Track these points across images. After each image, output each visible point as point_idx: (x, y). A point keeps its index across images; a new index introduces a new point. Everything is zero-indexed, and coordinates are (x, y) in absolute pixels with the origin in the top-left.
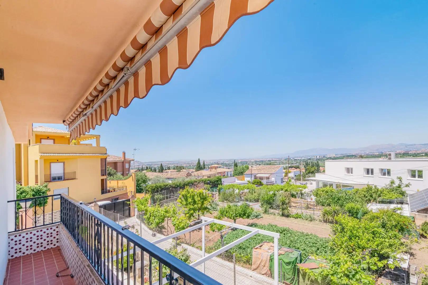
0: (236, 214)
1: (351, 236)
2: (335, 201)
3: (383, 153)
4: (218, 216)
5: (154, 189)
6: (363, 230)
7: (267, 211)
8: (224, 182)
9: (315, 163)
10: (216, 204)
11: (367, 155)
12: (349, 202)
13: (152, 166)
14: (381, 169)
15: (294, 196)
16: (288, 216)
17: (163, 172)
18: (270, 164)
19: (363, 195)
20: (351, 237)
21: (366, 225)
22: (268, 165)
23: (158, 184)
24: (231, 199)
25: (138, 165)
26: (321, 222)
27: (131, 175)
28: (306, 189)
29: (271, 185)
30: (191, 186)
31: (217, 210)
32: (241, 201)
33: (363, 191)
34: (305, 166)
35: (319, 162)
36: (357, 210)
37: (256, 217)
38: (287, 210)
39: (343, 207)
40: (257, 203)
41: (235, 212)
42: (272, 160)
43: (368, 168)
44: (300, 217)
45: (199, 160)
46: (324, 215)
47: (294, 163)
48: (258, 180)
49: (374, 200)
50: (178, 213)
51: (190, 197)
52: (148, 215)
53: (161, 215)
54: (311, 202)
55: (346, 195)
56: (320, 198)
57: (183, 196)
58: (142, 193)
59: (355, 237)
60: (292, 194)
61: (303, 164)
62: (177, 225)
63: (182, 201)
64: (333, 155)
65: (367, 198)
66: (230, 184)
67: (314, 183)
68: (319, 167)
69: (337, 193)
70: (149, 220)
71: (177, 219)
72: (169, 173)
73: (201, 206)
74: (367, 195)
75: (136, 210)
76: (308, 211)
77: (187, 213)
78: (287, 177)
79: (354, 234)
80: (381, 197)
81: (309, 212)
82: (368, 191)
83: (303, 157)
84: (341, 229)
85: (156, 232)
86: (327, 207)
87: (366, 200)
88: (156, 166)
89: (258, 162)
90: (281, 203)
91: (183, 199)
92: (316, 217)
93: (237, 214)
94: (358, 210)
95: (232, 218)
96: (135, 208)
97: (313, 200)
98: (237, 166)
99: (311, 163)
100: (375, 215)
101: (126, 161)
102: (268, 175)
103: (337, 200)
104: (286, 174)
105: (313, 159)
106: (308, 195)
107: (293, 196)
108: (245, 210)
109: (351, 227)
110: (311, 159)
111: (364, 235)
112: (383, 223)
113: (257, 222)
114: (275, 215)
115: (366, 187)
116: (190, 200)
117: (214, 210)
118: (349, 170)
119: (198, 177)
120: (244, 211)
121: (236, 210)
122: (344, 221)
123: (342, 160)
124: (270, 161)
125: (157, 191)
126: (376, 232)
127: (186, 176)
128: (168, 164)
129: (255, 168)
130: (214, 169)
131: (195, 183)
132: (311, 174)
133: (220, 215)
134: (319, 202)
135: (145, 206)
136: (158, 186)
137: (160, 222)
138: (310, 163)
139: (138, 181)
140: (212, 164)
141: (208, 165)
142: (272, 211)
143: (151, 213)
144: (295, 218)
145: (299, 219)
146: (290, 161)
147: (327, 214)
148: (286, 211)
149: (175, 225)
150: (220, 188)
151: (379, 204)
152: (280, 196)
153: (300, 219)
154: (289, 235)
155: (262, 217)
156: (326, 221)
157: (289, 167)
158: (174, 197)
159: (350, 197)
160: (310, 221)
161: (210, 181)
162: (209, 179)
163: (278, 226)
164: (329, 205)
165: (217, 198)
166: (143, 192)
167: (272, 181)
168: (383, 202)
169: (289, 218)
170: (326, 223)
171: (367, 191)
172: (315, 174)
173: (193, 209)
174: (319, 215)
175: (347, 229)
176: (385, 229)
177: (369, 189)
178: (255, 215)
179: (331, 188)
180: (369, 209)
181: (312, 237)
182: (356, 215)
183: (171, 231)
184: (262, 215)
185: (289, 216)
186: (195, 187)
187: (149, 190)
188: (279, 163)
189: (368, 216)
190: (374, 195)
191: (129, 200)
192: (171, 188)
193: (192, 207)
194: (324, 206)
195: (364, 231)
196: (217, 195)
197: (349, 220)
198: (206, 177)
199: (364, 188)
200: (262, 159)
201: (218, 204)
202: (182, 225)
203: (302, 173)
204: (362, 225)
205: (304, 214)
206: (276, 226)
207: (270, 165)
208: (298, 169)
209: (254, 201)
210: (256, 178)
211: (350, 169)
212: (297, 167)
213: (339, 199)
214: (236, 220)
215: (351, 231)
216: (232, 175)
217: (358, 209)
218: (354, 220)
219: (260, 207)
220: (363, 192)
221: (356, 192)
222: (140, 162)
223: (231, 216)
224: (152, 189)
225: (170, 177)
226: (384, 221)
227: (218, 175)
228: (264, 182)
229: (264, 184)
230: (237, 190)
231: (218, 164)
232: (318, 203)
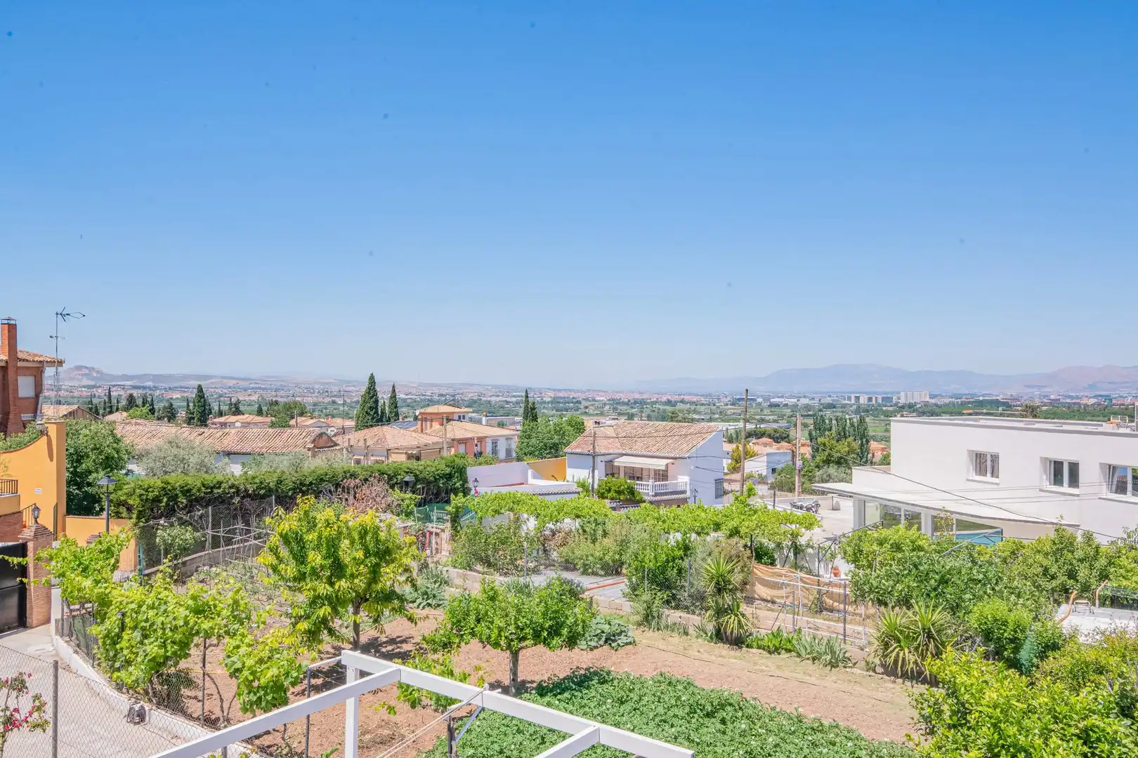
0: (518, 627)
1: (997, 746)
2: (929, 588)
3: (1114, 401)
4: (442, 632)
5: (157, 500)
6: (1044, 721)
7: (654, 617)
8: (476, 480)
9: (852, 425)
10: (437, 576)
11: (1053, 403)
12: (985, 593)
13: (158, 393)
14: (1110, 466)
15: (766, 554)
16: (738, 642)
17: (209, 422)
18: (673, 417)
19: (1040, 569)
20: (996, 750)
21: (1055, 699)
22: (663, 419)
23: (176, 479)
24: (503, 556)
25: (89, 387)
26: (871, 673)
27: (43, 433)
28: (816, 530)
29: (674, 507)
30: (330, 491)
31: (439, 605)
32: (547, 567)
33: (1039, 552)
34: (810, 434)
35: (867, 420)
36: (1016, 632)
37: (606, 642)
38: (736, 615)
39: (961, 615)
40: (611, 581)
41: (516, 619)
42: (682, 401)
43: (1059, 457)
44: (789, 647)
45: (372, 380)
46: (887, 645)
47: (767, 418)
48: (622, 480)
49: (1083, 591)
50: (254, 618)
51: (318, 547)
52: (112, 622)
53: (174, 623)
54: (836, 585)
55: (974, 562)
56: (868, 571)
57: (285, 539)
58: (98, 514)
59: (1012, 750)
60: (756, 549)
61: (805, 425)
62: (246, 673)
63: (281, 561)
64: (921, 397)
65: (1054, 583)
66: (504, 490)
67: (848, 506)
68: (868, 442)
69: (935, 556)
70: (115, 643)
71: (250, 645)
72: (233, 431)
73: (369, 584)
74: (1053, 570)
75: (56, 593)
76: (819, 621)
77: (301, 617)
78: (737, 476)
79: (1009, 740)
80: (1110, 579)
81: (826, 627)
82: (1057, 553)
83: (805, 397)
84: (954, 713)
85: (150, 701)
86: (897, 608)
87: (1052, 589)
88: (176, 395)
89: (624, 404)
90: (713, 584)
91: (284, 552)
92: (852, 652)
93: (522, 629)
94: (1023, 631)
95: (502, 643)
96: (50, 586)
97: (843, 576)
98: (535, 418)
99: (834, 422)
100: (1091, 656)
101: (20, 364)
102: (663, 462)
103: (938, 586)
104: (738, 462)
105: (844, 406)
106: (825, 555)
107: (760, 554)
108: (556, 612)
109: (995, 707)
110: (834, 407)
111: (1047, 745)
112: (1123, 695)
113: (608, 665)
114: (686, 633)
115: (1053, 535)
116: (316, 558)
117: (429, 605)
118: (985, 464)
119: (366, 455)
120: (554, 618)
121: (519, 611)
122: (965, 678)
123: (958, 420)
124: (674, 406)
125: (170, 512)
126: (1095, 732)
127: (309, 449)
128: (235, 389)
129: (610, 432)
130: (436, 426)
131: (346, 483)
132: (836, 467)
133: (452, 629)
134: (866, 588)
135: (97, 582)
136: (174, 489)
137: (168, 654)
138: (831, 420)
139: (77, 457)
140: (431, 402)
141: (412, 405)
142: (674, 616)
143: (123, 615)
144: (770, 652)
145: (784, 655)
146: (751, 411)
147: (899, 641)
148: (731, 623)
149: (237, 670)
150: (457, 508)
151: (1102, 610)
152: (710, 554)
153: (788, 655)
154: (743, 726)
155: (630, 643)
156: (892, 671)
157: (750, 435)
158: (246, 541)
159: (990, 575)
160: (829, 667)
161: (416, 476)
162: (414, 464)
163: (696, 683)
164: (905, 602)
165: (444, 549)
166: (102, 510)
167: (679, 489)
168: (1115, 602)
169: (744, 649)
170: (892, 678)
171: (1055, 554)
172: (850, 468)
173: (328, 598)
174: (863, 642)
175: (977, 714)
176: (1133, 724)
177: (1063, 544)
178: (603, 632)
179: (913, 532)
180: (1066, 627)
181: (838, 740)
182: (1013, 652)
183: (221, 699)
184: (634, 633)
185: (743, 643)
186: (347, 500)
187: (131, 502)
188: (708, 417)
189: (1063, 661)
190: (1083, 573)
191: (21, 550)
192: (236, 500)
193: (323, 589)
194: (886, 605)
195: (1047, 729)
196: (446, 535)
197: (987, 677)
198: (403, 458)
199: (1043, 537)
200: (641, 393)
201: (445, 575)
202: (270, 674)
203: (799, 463)
204: (1042, 700)
205: (807, 638)
206: (689, 683)
207: (672, 419)
208: (784, 444)
209: (603, 573)
210: (612, 471)
211: (989, 458)
212: (779, 437)
213: (944, 581)
214: (521, 654)
215: (995, 726)
216: (514, 455)
217: (1020, 627)
218: (1006, 678)
219: (625, 595)
220: (1039, 557)
221: (1013, 553)
222: (98, 372)
223: (500, 635)
224: (145, 497)
225: (238, 448)
226: (1128, 688)
227: (453, 450)
228: (646, 489)
229: (646, 498)
230: (532, 519)
231: (455, 404)
232: (862, 592)
